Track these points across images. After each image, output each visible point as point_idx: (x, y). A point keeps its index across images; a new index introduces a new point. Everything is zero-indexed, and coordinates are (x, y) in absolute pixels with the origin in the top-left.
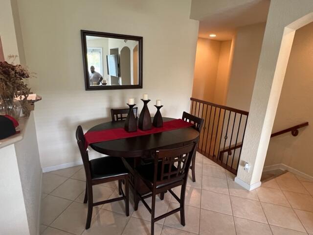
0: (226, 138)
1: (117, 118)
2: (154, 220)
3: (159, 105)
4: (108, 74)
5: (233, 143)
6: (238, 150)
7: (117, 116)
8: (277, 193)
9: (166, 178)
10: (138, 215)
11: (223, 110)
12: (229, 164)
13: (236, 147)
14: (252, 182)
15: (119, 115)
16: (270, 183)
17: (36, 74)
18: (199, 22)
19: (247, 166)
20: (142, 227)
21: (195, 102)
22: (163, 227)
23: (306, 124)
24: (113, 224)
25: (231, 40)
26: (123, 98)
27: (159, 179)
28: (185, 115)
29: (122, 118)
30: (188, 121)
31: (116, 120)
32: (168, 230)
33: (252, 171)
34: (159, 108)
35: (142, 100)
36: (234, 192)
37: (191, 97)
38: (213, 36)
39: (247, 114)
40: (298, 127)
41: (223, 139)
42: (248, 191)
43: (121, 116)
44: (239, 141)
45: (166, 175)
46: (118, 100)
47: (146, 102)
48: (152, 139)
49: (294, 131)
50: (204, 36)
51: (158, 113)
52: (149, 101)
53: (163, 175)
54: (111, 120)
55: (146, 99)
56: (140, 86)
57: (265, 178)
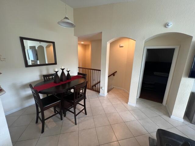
0: (94, 80)
1: (47, 79)
2: (75, 116)
3: (68, 70)
4: (29, 59)
5: (97, 82)
6: (99, 84)
7: (47, 78)
8: (112, 95)
9: (78, 97)
10: (67, 118)
11: (92, 70)
12: (97, 90)
13: (98, 83)
14: (105, 94)
15: (48, 78)
16: (110, 92)
17: (5, 59)
18: (77, 37)
19: (103, 88)
20: (70, 122)
21: (80, 69)
22: (79, 118)
23: (116, 72)
24: (56, 126)
25: (89, 45)
26: (48, 70)
27: (76, 98)
28: (79, 73)
29: (49, 79)
30: (80, 75)
31: (46, 80)
32: (81, 119)
33: (105, 90)
34: (68, 72)
35: (61, 69)
36: (100, 98)
37: (78, 67)
38: (82, 43)
39: (100, 70)
40: (114, 73)
41: (93, 81)
42: (104, 97)
43: (49, 78)
44: (99, 81)
45: (78, 96)
46: (45, 70)
47: (63, 70)
48: (67, 85)
49: (113, 74)
50: (79, 43)
51: (68, 74)
52: (64, 69)
53: (77, 96)
54: (44, 80)
55: (63, 68)
56: (56, 63)
57: (108, 91)
